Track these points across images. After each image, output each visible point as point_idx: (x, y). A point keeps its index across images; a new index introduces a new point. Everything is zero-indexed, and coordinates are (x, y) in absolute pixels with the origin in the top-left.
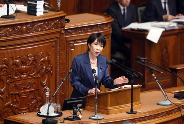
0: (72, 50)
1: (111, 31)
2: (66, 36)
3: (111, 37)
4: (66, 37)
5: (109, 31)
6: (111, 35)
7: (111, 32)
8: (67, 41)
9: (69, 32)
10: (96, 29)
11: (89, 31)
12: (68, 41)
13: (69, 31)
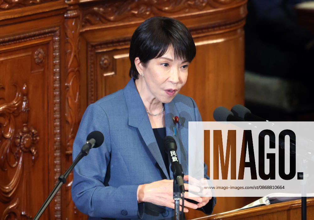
0: (105, 75)
1: (246, 6)
2: (83, 26)
3: (245, 28)
4: (84, 30)
5: (238, 7)
6: (243, 23)
7: (243, 12)
8: (87, 43)
9: (96, 14)
10: (189, 2)
11: (167, 8)
12: (93, 46)
13: (96, 9)
